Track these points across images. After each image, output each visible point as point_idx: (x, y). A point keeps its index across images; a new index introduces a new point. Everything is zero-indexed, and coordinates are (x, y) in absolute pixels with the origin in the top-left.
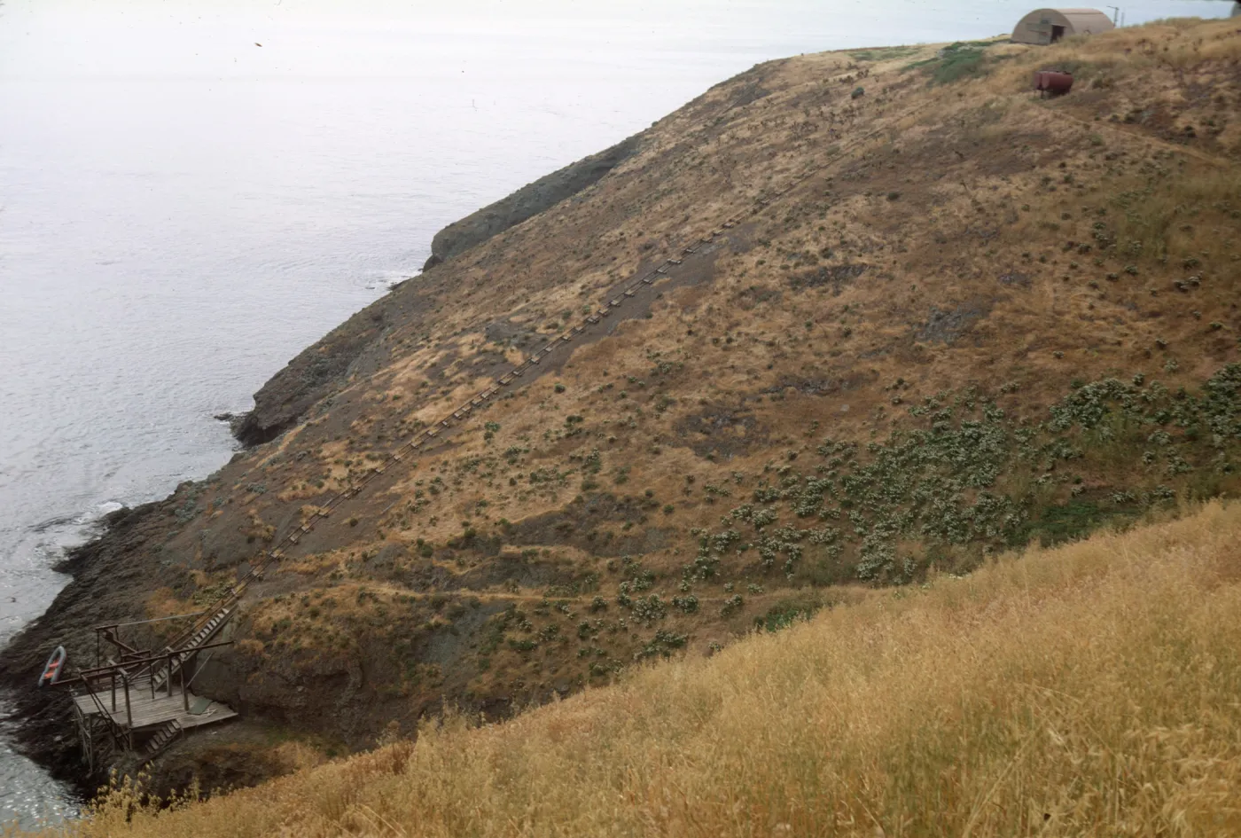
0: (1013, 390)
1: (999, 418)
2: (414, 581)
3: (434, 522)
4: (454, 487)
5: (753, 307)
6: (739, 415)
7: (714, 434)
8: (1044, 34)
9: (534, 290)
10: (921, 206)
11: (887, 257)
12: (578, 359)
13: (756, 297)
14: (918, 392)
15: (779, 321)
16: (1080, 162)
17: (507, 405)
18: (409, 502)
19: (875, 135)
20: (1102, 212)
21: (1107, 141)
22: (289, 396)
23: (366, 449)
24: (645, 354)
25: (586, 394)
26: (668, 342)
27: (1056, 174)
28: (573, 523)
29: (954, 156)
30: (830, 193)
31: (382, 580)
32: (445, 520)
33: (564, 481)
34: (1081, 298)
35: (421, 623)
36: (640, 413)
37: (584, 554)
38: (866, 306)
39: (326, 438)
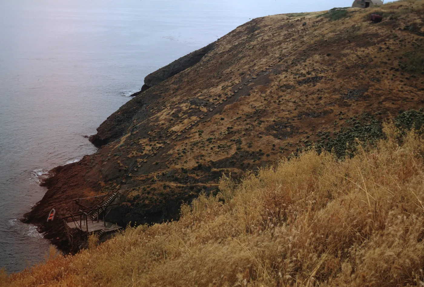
0: (380, 114)
1: (376, 123)
2: (182, 181)
3: (186, 162)
4: (191, 151)
5: (286, 91)
6: (288, 125)
7: (280, 131)
8: (363, 5)
9: (203, 89)
10: (339, 57)
11: (330, 74)
12: (227, 109)
13: (286, 88)
14: (348, 115)
15: (296, 95)
16: (390, 43)
17: (204, 125)
18: (176, 156)
19: (316, 36)
20: (401, 58)
21: (399, 36)
23: (156, 140)
24: (250, 107)
25: (232, 120)
26: (258, 103)
27: (383, 46)
28: (235, 160)
29: (347, 41)
30: (305, 54)
31: (170, 181)
32: (190, 161)
33: (230, 147)
34: (398, 85)
35: (187, 194)
36: (252, 125)
37: (241, 170)
38: (326, 89)
39: (140, 138)
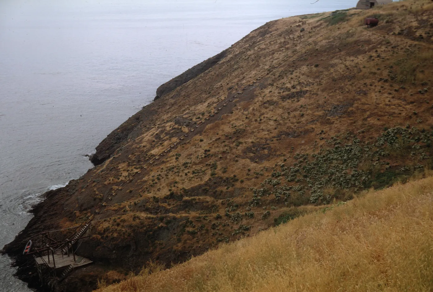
0: (363, 132)
1: (358, 142)
2: (153, 211)
3: (159, 190)
4: (165, 177)
5: (268, 107)
6: (265, 146)
7: (257, 153)
8: (367, 5)
9: (191, 106)
10: (327, 68)
11: (315, 88)
12: (207, 129)
13: (269, 104)
14: (329, 134)
15: (278, 112)
16: (382, 50)
17: (183, 147)
18: (150, 183)
19: (309, 44)
20: (392, 67)
21: (392, 42)
22: (108, 147)
23: (134, 165)
24: (231, 126)
25: (211, 141)
26: (239, 121)
27: (374, 54)
28: (208, 187)
29: (337, 50)
30: (294, 66)
31: (141, 211)
32: (163, 189)
33: (204, 173)
34: (386, 98)
35: (156, 226)
36: (230, 147)
37: (213, 199)
38: (309, 105)
39: (120, 162)
